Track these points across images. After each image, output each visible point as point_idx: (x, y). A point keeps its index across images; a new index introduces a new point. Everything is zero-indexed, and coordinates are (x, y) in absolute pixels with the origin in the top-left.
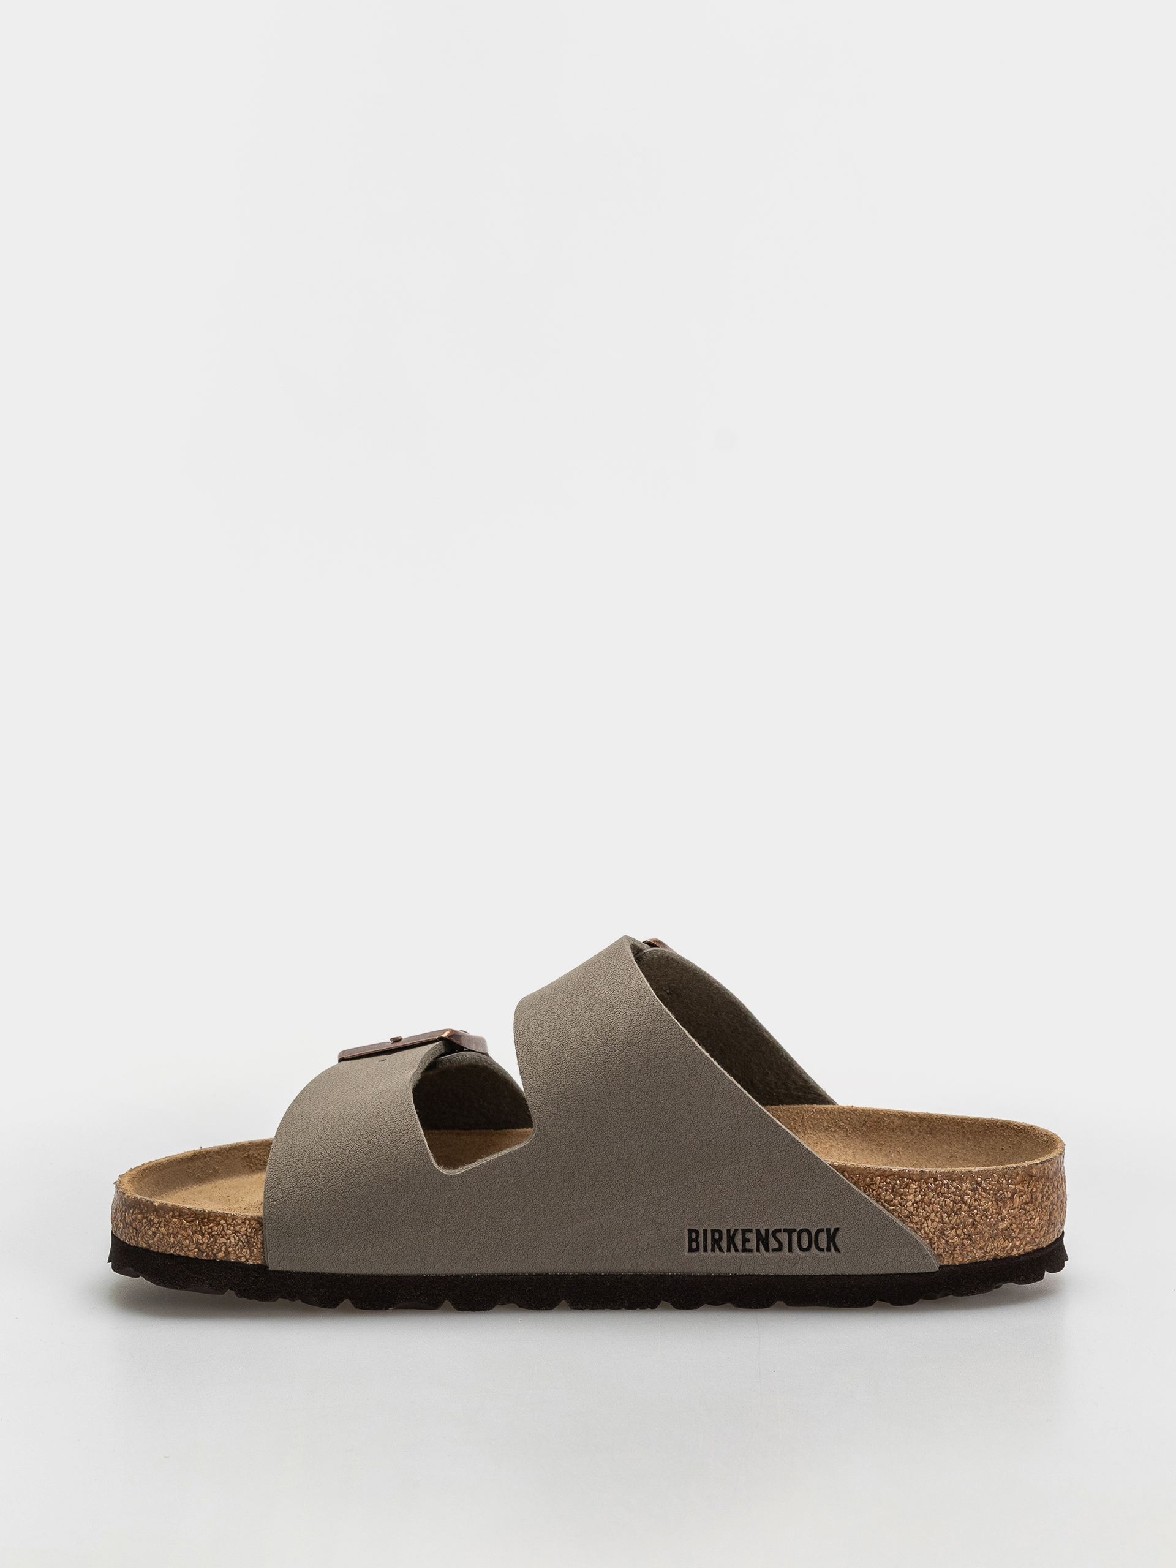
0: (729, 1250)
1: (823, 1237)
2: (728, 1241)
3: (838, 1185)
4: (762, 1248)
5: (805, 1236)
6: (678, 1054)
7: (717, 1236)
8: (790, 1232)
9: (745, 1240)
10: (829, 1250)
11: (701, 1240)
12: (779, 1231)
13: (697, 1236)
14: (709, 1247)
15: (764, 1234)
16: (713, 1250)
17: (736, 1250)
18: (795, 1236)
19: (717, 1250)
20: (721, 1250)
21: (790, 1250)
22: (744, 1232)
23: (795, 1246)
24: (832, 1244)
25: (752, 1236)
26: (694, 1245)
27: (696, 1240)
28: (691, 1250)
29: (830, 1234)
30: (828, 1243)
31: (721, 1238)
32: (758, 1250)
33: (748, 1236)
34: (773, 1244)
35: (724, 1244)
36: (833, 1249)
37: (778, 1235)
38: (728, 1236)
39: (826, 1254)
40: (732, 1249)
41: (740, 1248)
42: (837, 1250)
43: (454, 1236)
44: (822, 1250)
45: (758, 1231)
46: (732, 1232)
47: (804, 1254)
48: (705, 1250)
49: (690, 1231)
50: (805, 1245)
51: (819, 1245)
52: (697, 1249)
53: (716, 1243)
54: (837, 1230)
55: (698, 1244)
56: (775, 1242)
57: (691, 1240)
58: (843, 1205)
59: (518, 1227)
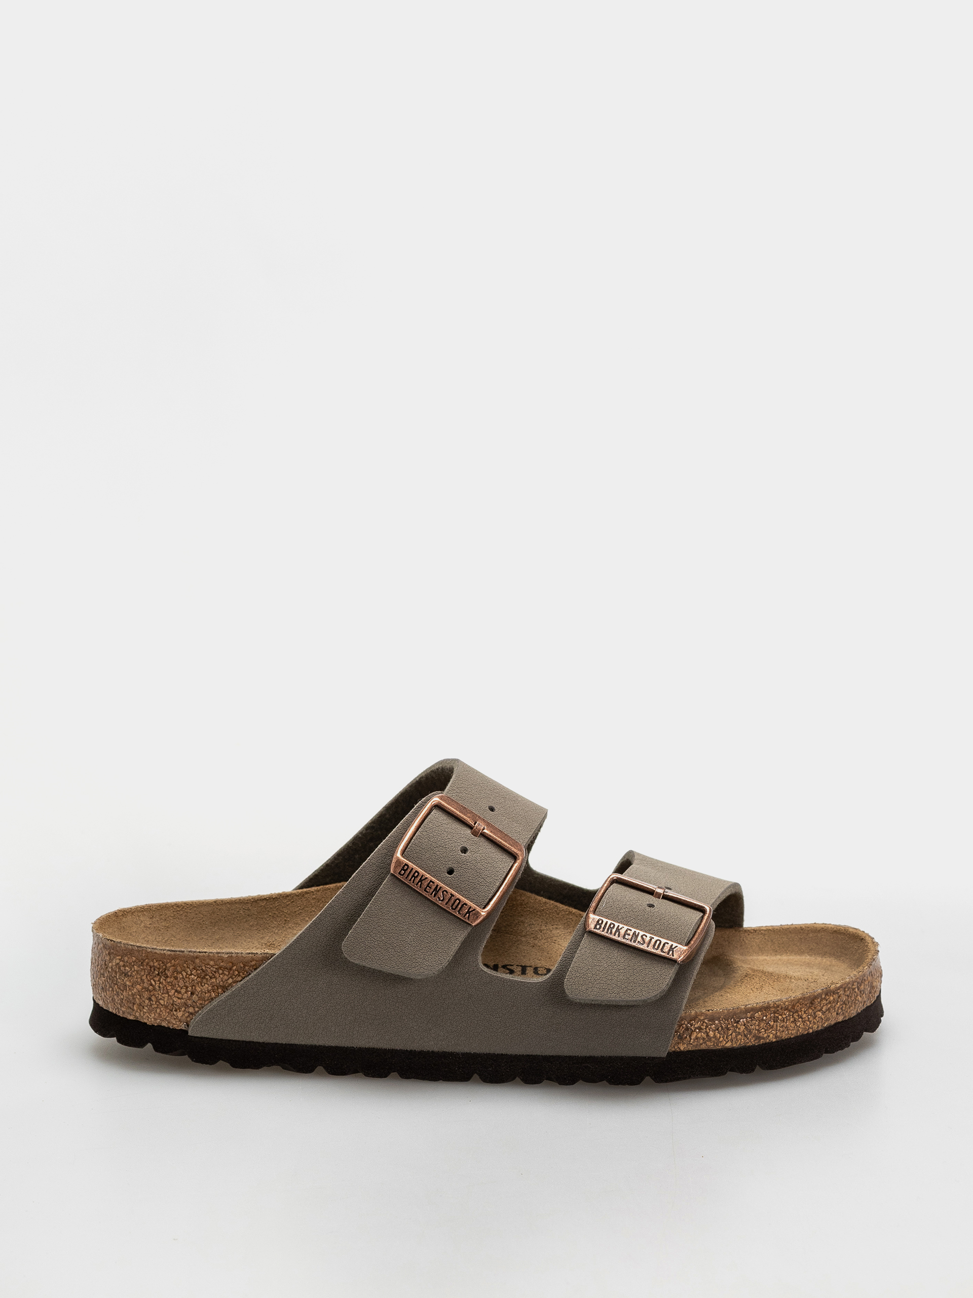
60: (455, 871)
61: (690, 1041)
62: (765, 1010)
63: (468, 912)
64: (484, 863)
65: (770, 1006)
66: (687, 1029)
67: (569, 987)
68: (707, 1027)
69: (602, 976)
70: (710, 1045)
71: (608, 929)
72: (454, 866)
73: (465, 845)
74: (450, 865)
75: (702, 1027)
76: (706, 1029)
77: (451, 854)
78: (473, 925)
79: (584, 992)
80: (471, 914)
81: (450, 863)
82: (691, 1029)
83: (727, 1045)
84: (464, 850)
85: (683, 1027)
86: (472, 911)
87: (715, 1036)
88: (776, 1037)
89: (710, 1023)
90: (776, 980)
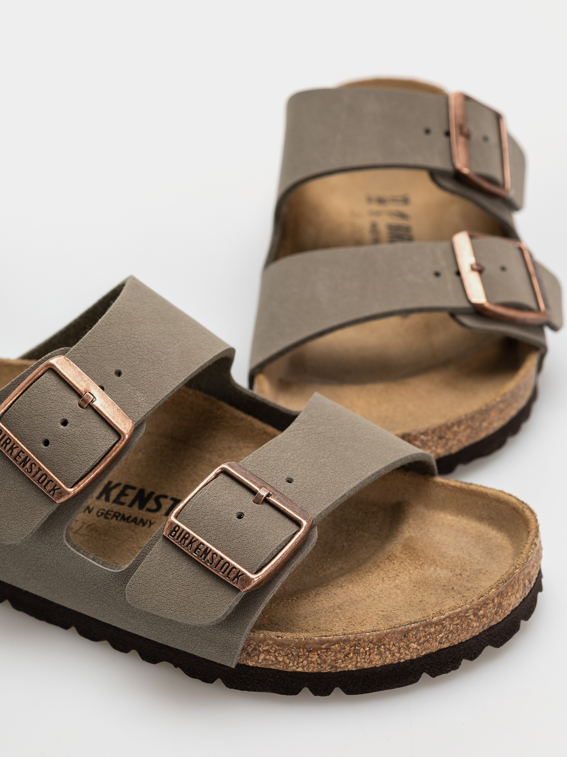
60: (50, 443)
61: (258, 660)
62: (343, 643)
63: (54, 489)
64: (82, 439)
65: (349, 640)
66: (255, 649)
67: (130, 593)
68: (276, 651)
69: (164, 589)
70: (280, 667)
71: (182, 539)
72: (50, 438)
73: (66, 417)
74: (46, 436)
75: (271, 650)
76: (274, 653)
77: (49, 425)
78: (57, 502)
79: (143, 601)
80: (56, 491)
81: (46, 434)
82: (259, 650)
83: (297, 670)
84: (65, 423)
85: (251, 647)
86: (57, 489)
87: (284, 661)
88: (356, 667)
89: (279, 648)
90: (419, 567)
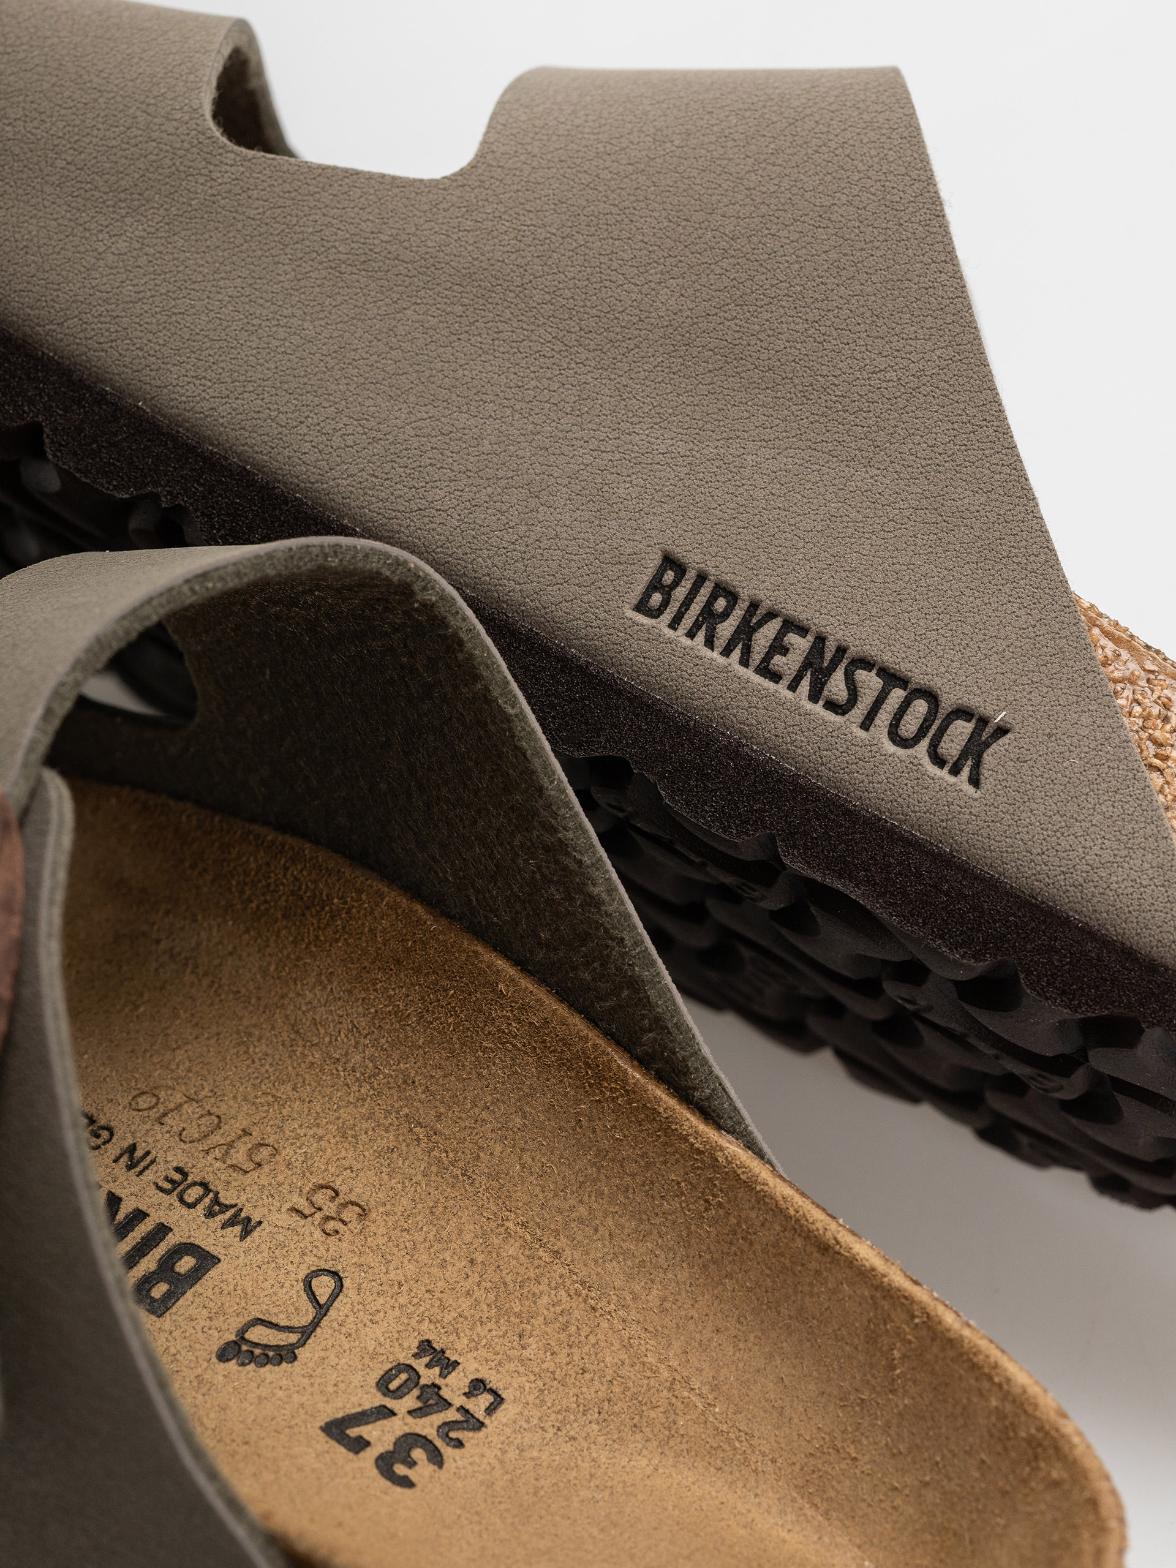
0: (727, 652)
1: (962, 729)
2: (738, 631)
3: (1063, 633)
4: (805, 685)
5: (921, 707)
6: (876, 159)
7: (721, 604)
8: (892, 678)
9: (778, 647)
10: (955, 771)
11: (680, 593)
12: (866, 664)
13: (676, 583)
14: (688, 622)
15: (828, 656)
16: (691, 634)
17: (745, 662)
18: (897, 695)
19: (701, 636)
20: (710, 643)
21: (866, 725)
22: (791, 625)
23: (884, 718)
24: (969, 763)
25: (800, 644)
26: (657, 598)
27: (668, 592)
28: (641, 607)
29: (980, 736)
30: (964, 754)
31: (725, 615)
32: (793, 687)
33: (793, 639)
34: (837, 686)
35: (726, 630)
36: (966, 772)
37: (861, 675)
38: (745, 620)
39: (943, 774)
40: (736, 654)
41: (756, 658)
42: (975, 781)
43: (145, 279)
44: (938, 761)
45: (820, 640)
46: (760, 612)
47: (890, 748)
48: (674, 625)
49: (669, 561)
50: (910, 725)
51: (942, 744)
52: (655, 613)
53: (709, 618)
54: (1002, 731)
55: (665, 604)
56: (843, 686)
57: (656, 585)
58: (1048, 682)
59: (296, 340)
